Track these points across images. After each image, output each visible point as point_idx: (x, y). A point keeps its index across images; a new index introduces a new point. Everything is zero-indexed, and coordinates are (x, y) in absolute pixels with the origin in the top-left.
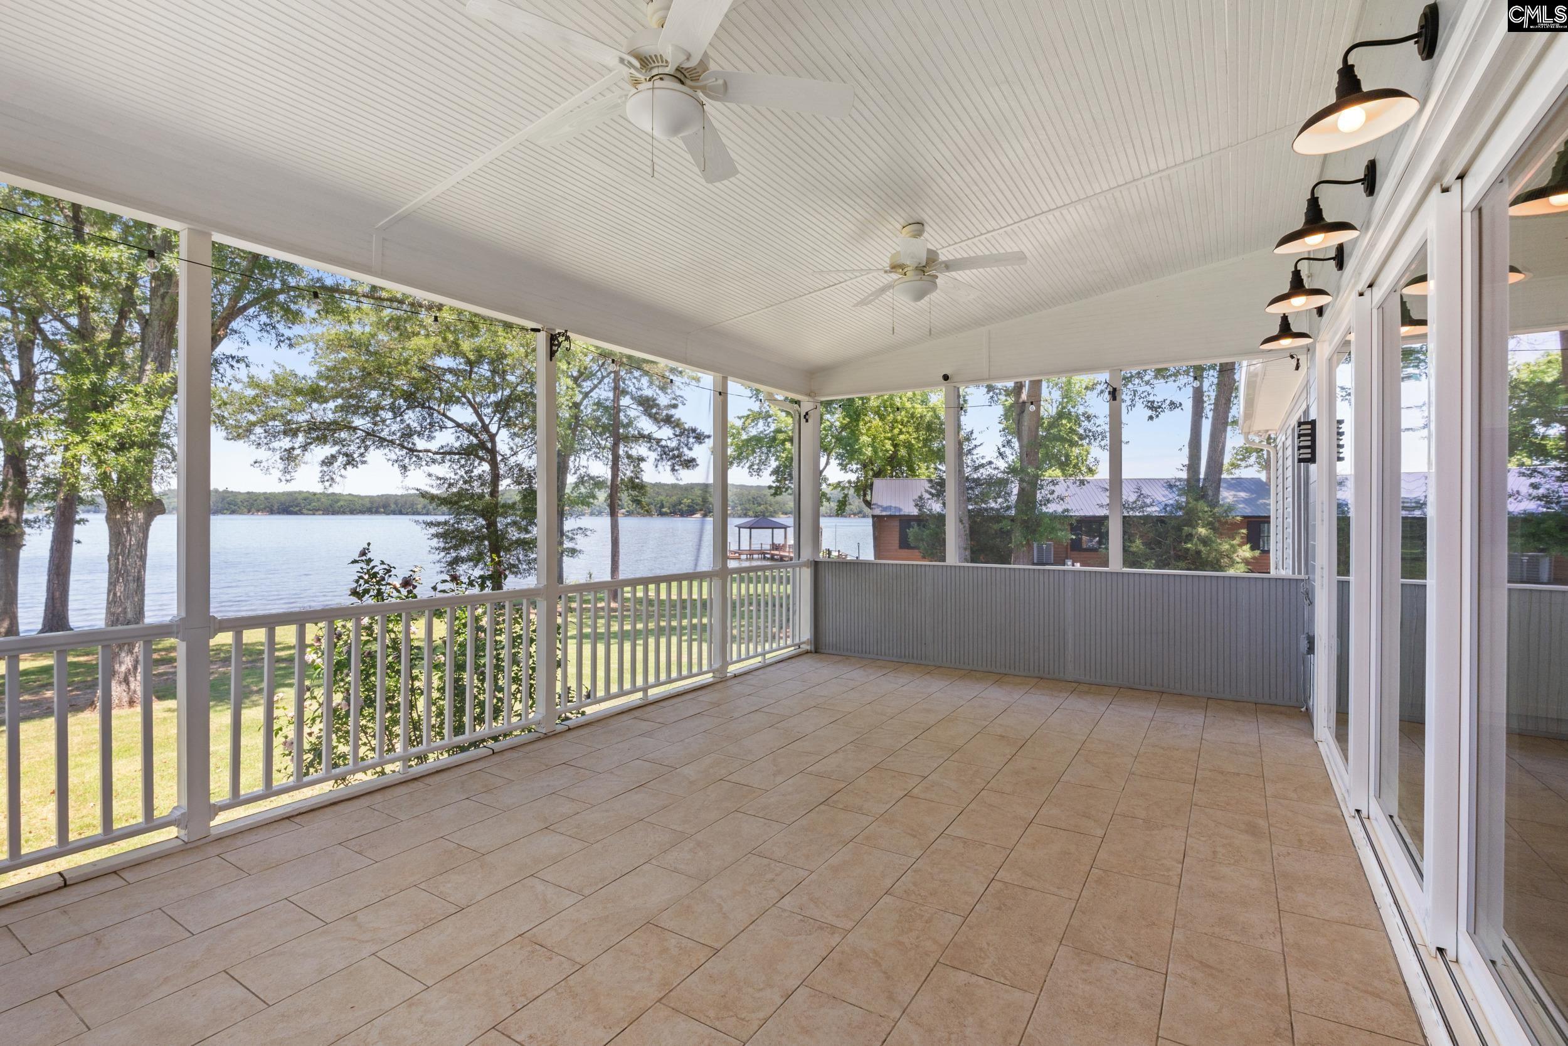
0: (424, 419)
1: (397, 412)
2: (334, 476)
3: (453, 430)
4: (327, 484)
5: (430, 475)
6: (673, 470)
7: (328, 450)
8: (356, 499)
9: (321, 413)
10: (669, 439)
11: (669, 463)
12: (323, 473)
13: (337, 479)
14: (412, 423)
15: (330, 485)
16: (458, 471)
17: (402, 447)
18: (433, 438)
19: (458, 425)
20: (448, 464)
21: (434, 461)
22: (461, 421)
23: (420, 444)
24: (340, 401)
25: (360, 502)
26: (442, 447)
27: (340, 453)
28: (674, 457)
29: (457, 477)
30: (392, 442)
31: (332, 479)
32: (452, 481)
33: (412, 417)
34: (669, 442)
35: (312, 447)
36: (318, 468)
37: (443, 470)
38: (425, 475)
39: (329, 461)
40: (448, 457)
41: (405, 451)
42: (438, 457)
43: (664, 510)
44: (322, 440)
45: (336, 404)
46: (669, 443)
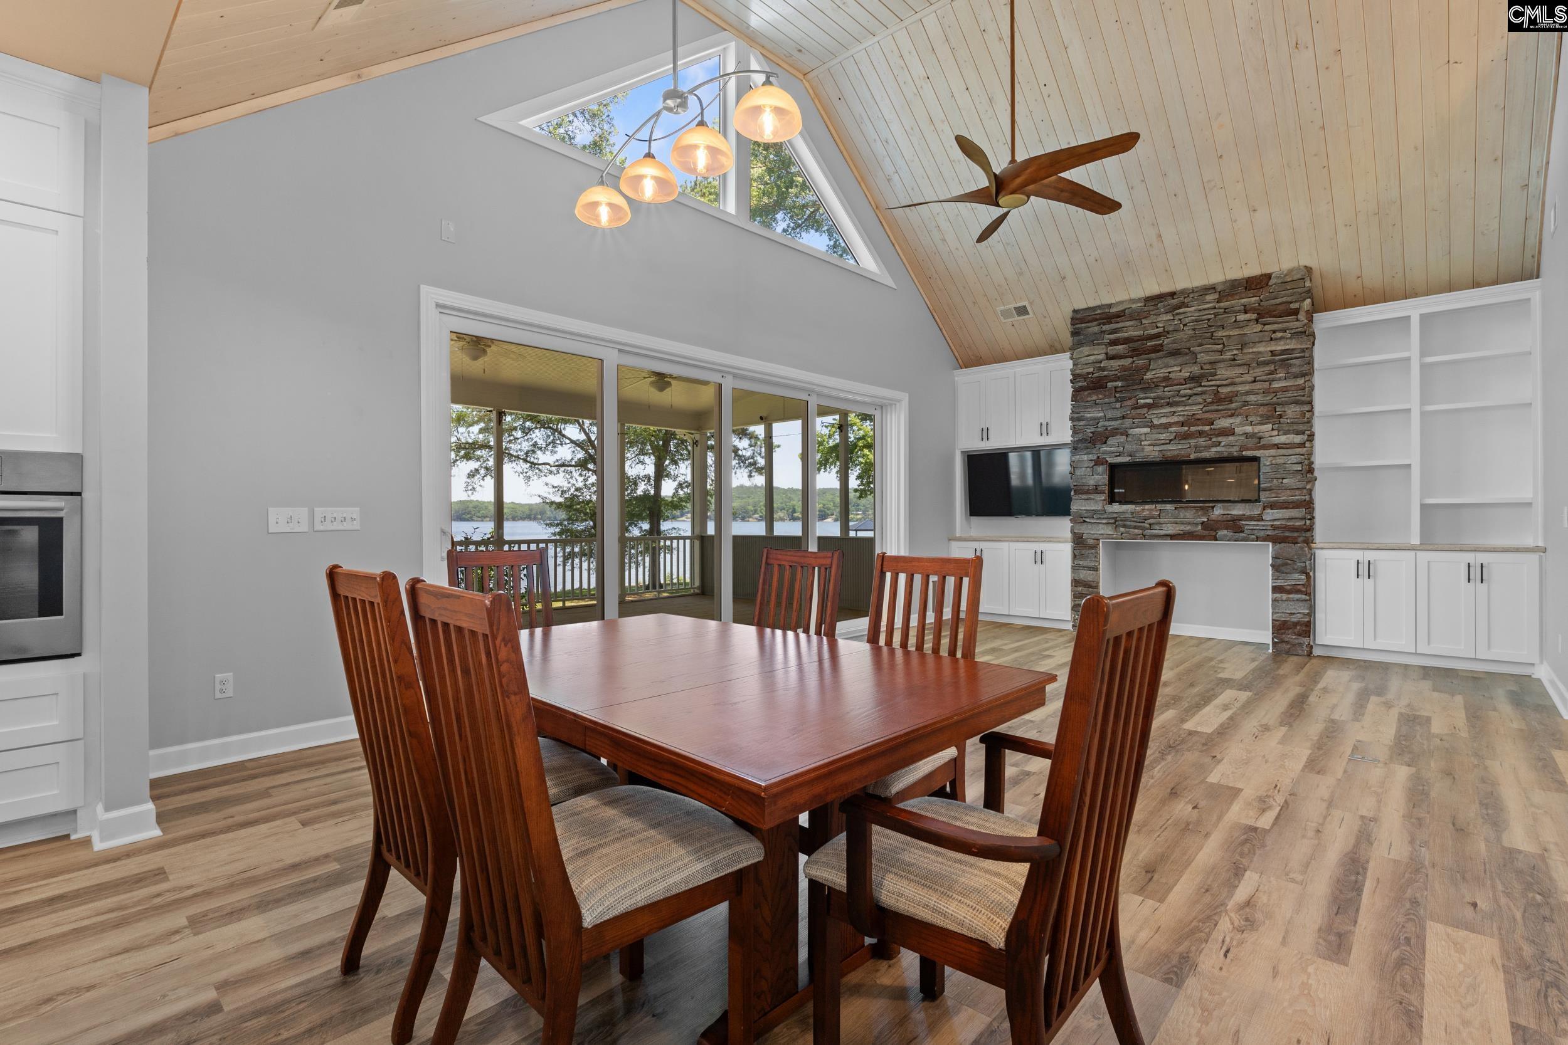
0: (548, 437)
1: (526, 431)
2: (475, 486)
3: (569, 446)
4: (470, 492)
5: (547, 484)
6: (750, 476)
7: (473, 465)
8: (517, 506)
9: (466, 435)
10: (745, 449)
11: (747, 470)
12: (468, 484)
13: (478, 488)
14: (538, 441)
15: (472, 493)
16: (571, 480)
17: (525, 461)
18: (555, 452)
19: (572, 442)
20: (562, 474)
21: (551, 472)
22: (574, 438)
23: (542, 457)
24: (482, 425)
25: (521, 509)
26: (557, 461)
27: (482, 467)
28: (750, 464)
29: (570, 485)
30: (518, 457)
31: (474, 488)
32: (565, 489)
33: (538, 435)
34: (744, 451)
35: (458, 463)
36: (465, 479)
37: (560, 480)
38: (544, 484)
39: (471, 475)
40: (562, 469)
41: (529, 465)
42: (554, 469)
43: (796, 515)
44: (468, 457)
45: (480, 427)
46: (744, 453)
